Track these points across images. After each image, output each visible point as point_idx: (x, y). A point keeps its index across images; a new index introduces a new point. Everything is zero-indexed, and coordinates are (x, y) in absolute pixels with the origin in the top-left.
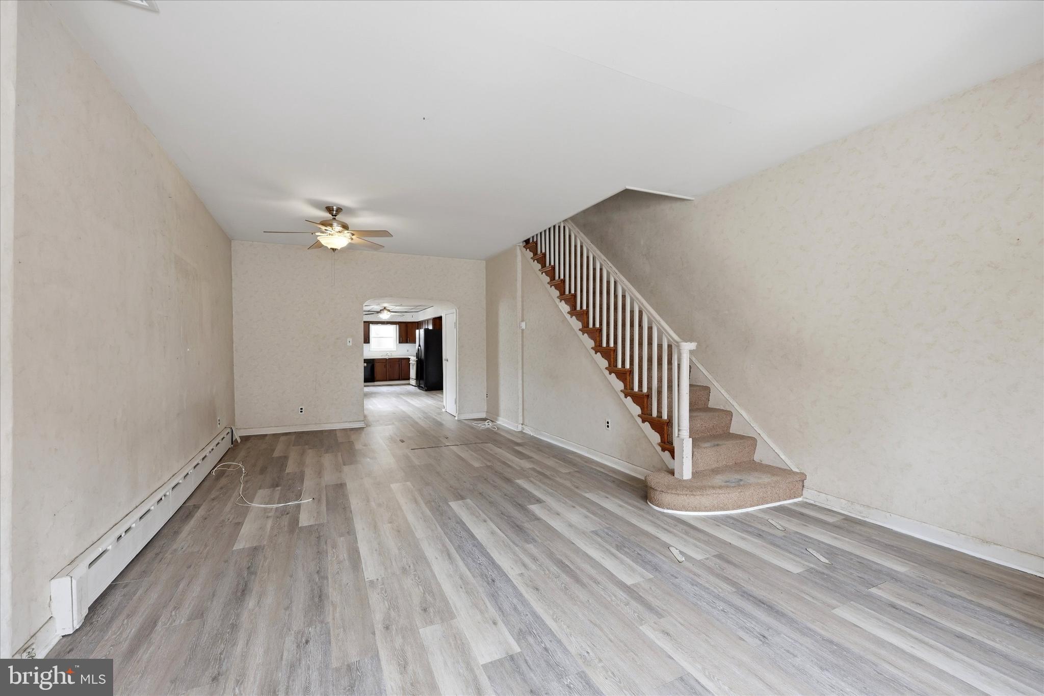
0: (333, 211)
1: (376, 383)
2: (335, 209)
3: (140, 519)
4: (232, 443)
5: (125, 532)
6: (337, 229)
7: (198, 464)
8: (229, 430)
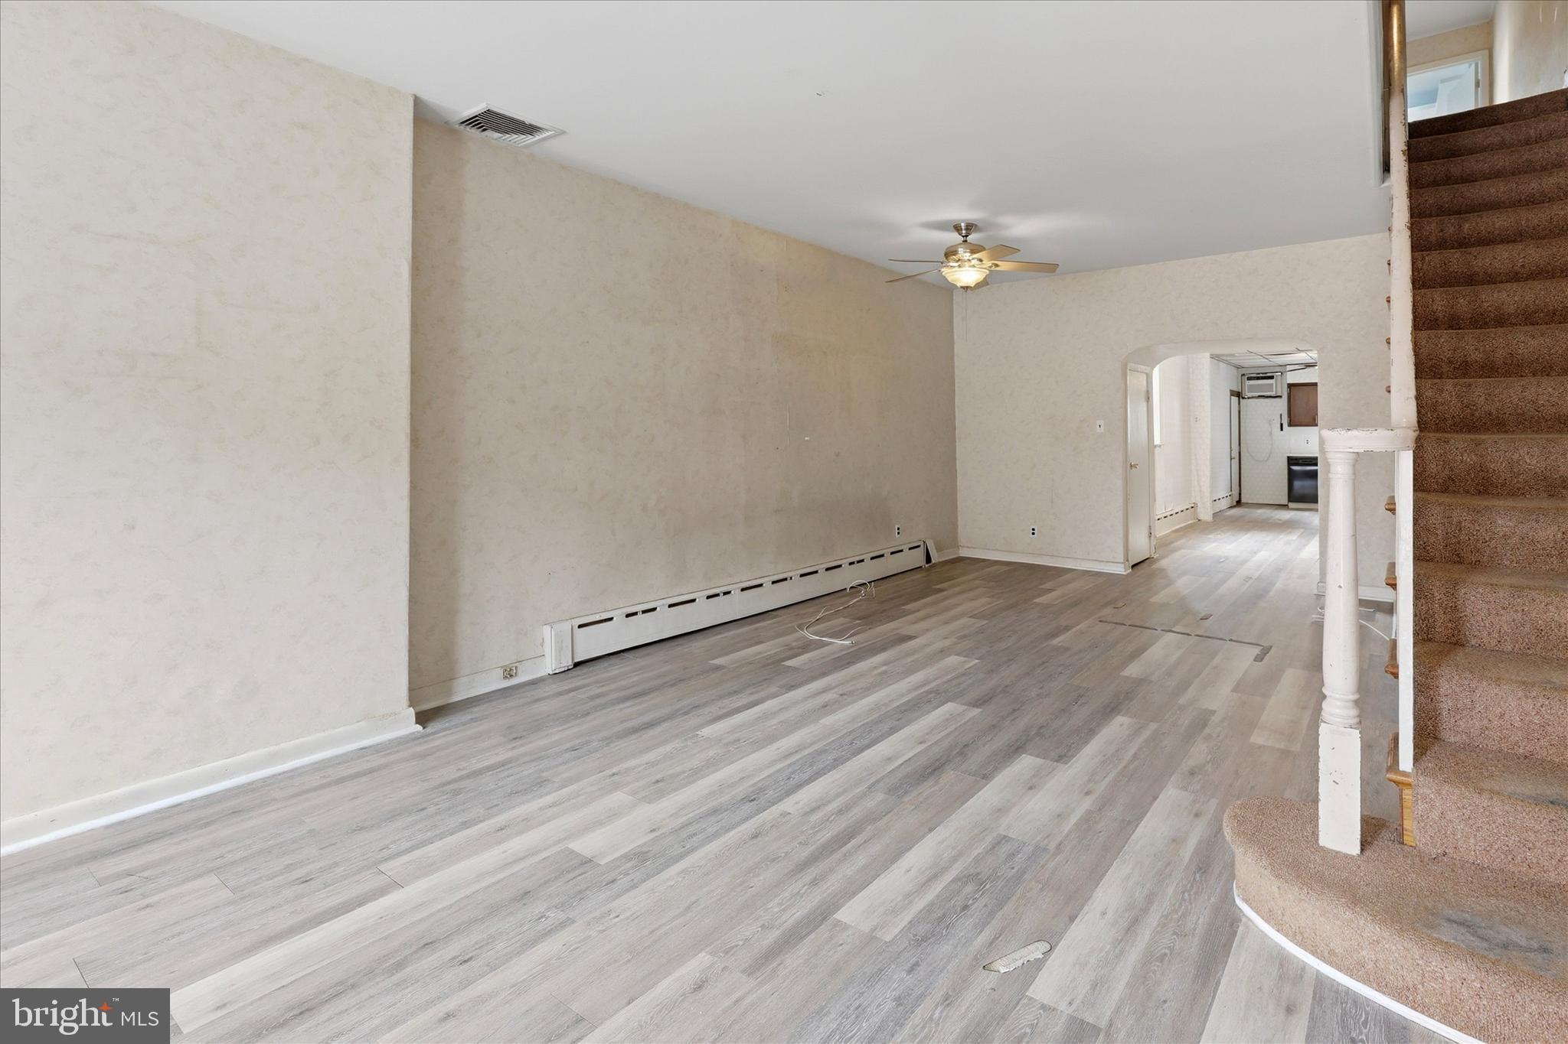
0: (961, 229)
2: (963, 228)
3: (670, 606)
4: (928, 559)
5: (644, 612)
6: (967, 256)
7: (816, 572)
8: (919, 544)
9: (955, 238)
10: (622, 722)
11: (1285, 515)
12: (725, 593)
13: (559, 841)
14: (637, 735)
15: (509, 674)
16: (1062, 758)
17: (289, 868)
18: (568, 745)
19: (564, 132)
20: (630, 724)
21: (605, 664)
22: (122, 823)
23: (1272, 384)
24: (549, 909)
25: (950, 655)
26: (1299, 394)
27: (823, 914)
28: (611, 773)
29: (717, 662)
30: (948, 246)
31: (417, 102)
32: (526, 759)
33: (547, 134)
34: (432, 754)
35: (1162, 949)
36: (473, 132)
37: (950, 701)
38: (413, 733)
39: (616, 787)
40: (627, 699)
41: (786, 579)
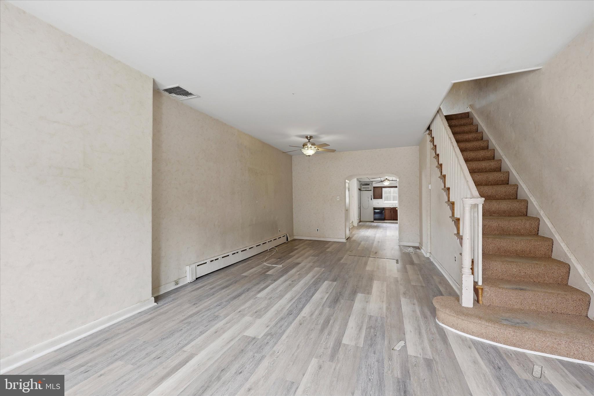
1: (385, 221)
2: (309, 137)
3: (223, 257)
4: (287, 240)
5: (215, 260)
6: (310, 146)
7: (260, 245)
8: (284, 235)
9: (306, 140)
10: (228, 295)
11: (375, 224)
12: (237, 253)
13: (239, 334)
14: (237, 298)
15: (177, 283)
16: (369, 293)
17: (147, 355)
18: (216, 304)
19: (200, 97)
20: (232, 296)
21: (206, 278)
22: (61, 349)
23: (369, 187)
24: (254, 353)
25: (315, 268)
26: (376, 190)
27: (338, 343)
28: (238, 311)
29: (244, 274)
30: (304, 143)
31: (154, 81)
32: (204, 310)
33: (193, 97)
34: (168, 312)
35: (431, 339)
36: (167, 94)
37: (326, 280)
38: (154, 306)
39: (244, 316)
40: (223, 288)
41: (252, 247)
